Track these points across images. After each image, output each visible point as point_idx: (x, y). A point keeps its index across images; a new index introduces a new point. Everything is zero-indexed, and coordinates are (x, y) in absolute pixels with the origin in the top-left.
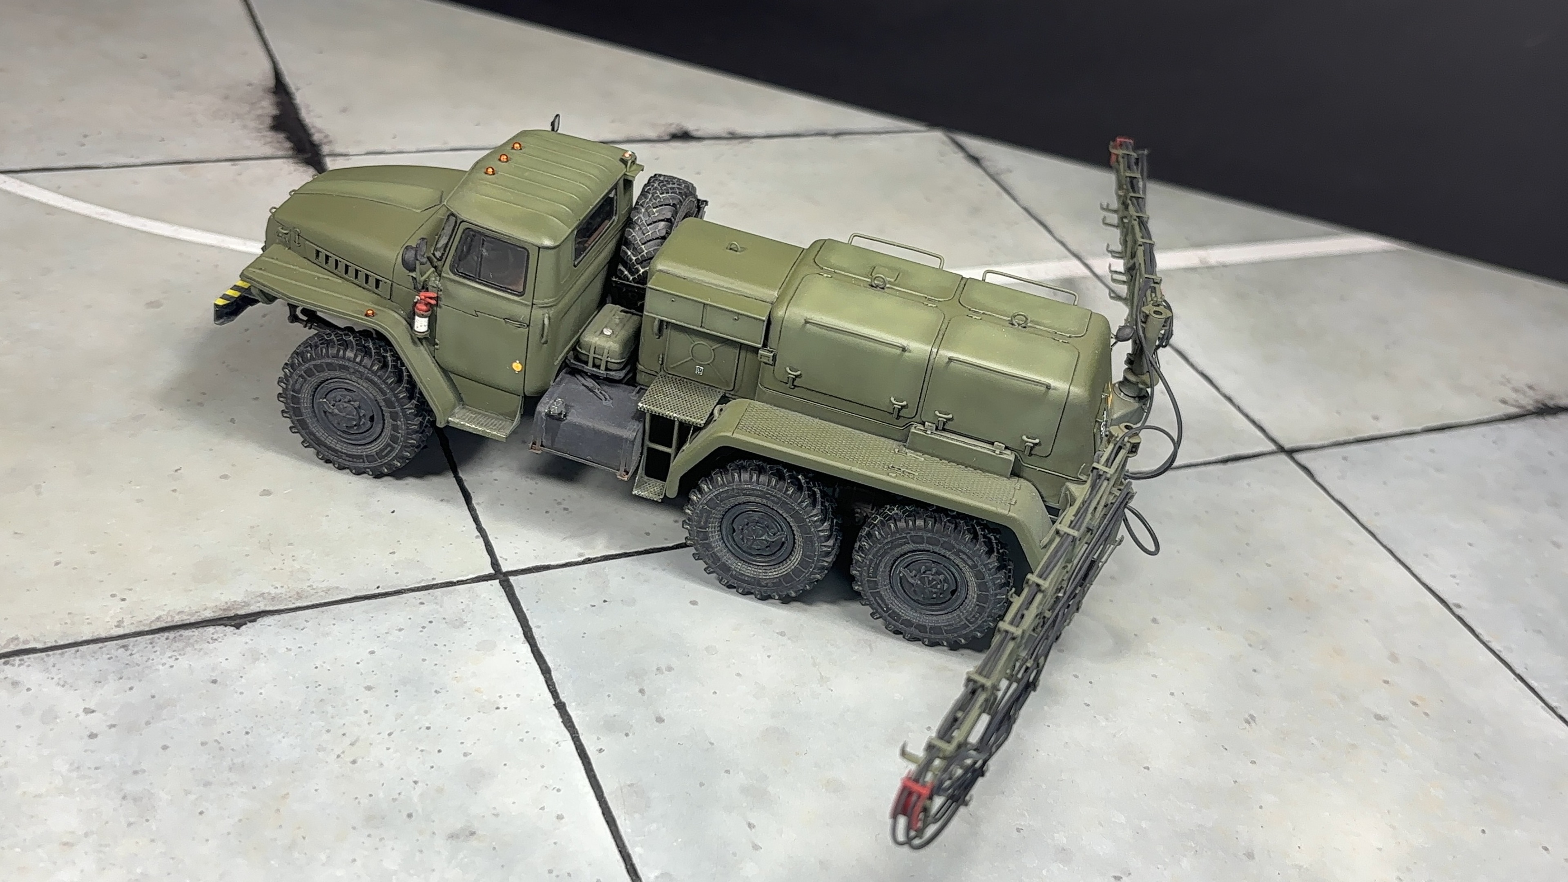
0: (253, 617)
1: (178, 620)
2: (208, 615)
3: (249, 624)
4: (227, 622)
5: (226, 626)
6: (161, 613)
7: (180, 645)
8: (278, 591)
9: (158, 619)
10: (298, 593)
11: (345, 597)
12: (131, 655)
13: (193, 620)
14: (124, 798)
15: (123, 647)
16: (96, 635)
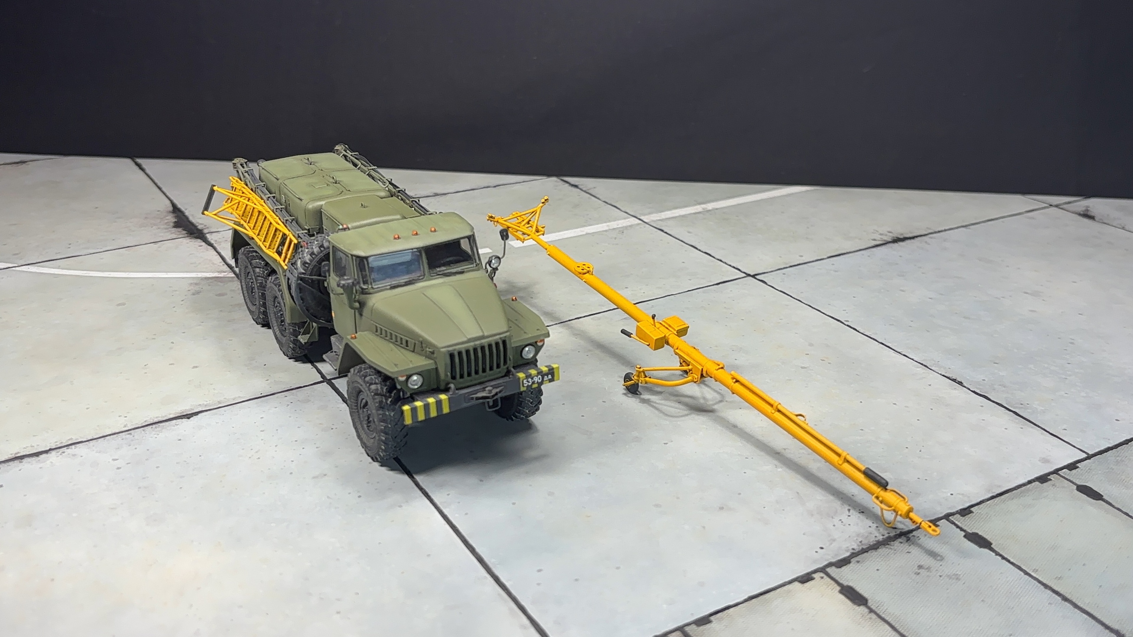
0: (197, 414)
1: (156, 420)
2: (172, 416)
3: (194, 417)
4: (183, 417)
5: (182, 419)
6: (147, 419)
7: (160, 429)
8: (208, 403)
9: (145, 421)
10: (218, 402)
11: (244, 400)
12: (134, 436)
13: (164, 419)
14: (140, 488)
15: (129, 434)
16: (113, 432)
